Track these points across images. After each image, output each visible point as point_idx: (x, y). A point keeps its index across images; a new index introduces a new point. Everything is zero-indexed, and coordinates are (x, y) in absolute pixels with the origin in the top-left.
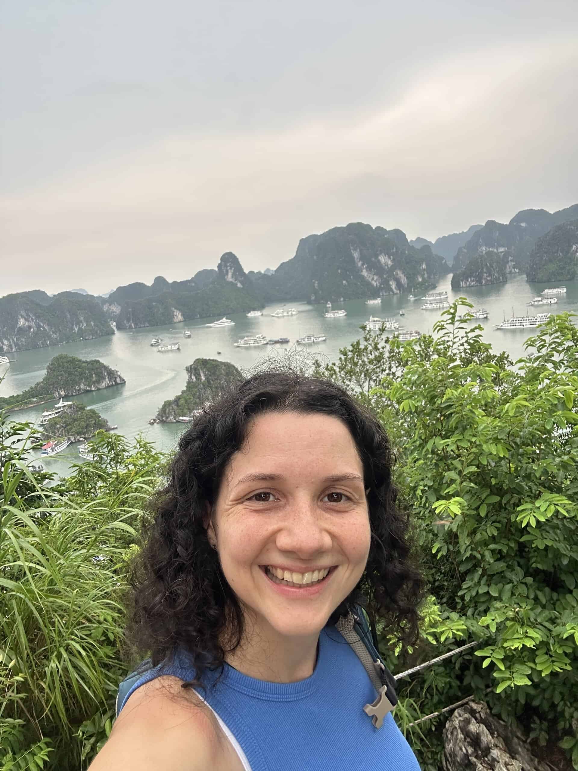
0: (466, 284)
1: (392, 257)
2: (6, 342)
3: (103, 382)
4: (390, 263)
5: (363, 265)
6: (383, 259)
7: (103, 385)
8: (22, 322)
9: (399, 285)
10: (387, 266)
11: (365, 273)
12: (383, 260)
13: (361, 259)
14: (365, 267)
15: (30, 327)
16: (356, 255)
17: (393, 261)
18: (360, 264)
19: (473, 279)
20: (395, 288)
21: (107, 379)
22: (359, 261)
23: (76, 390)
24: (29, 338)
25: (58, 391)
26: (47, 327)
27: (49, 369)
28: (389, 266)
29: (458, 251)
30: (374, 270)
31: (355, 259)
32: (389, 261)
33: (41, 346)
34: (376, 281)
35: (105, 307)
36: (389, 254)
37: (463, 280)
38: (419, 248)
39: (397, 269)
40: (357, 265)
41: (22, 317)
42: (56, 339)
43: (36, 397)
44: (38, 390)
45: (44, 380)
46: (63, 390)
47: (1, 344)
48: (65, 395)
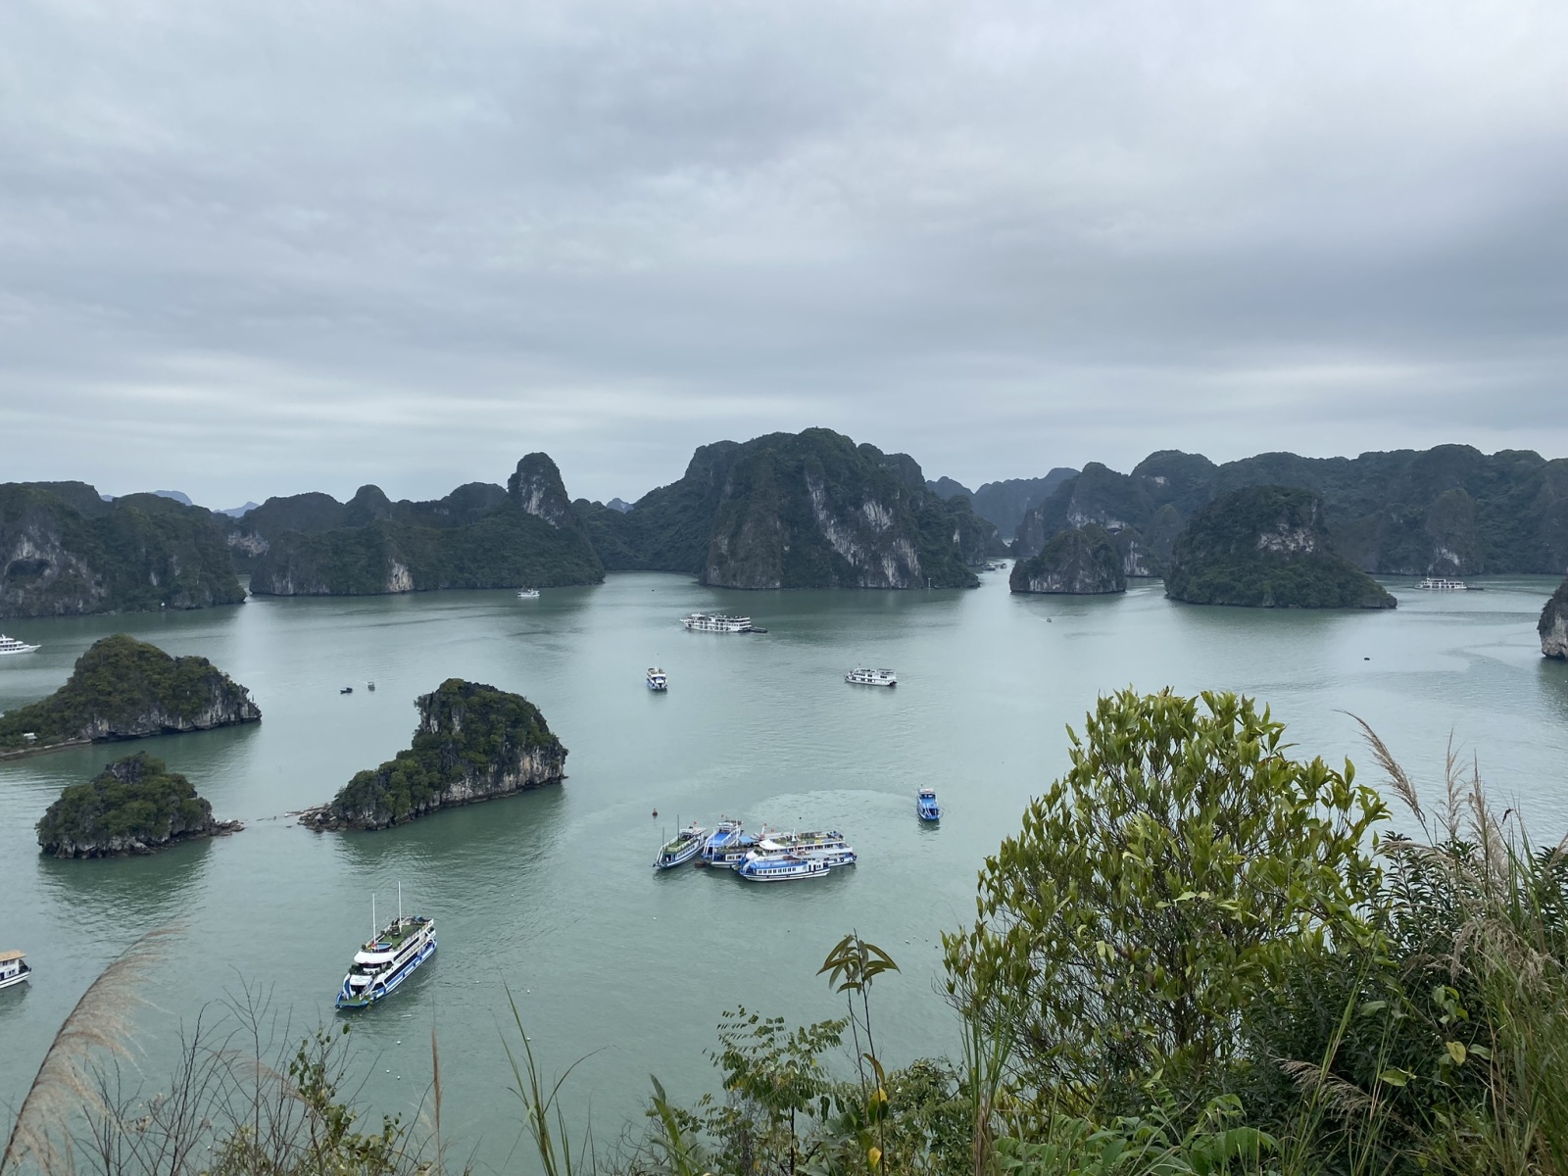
0: (1042, 585)
1: (891, 510)
3: (207, 712)
4: (886, 521)
5: (829, 518)
6: (871, 510)
7: (206, 719)
8: (26, 550)
9: (902, 570)
10: (881, 527)
11: (831, 535)
12: (873, 515)
13: (825, 506)
14: (832, 522)
16: (816, 496)
17: (895, 517)
19: (1055, 577)
20: (893, 575)
21: (218, 707)
22: (822, 509)
23: (139, 725)
24: (36, 589)
25: (93, 723)
26: (84, 570)
27: (82, 667)
28: (884, 528)
29: (1026, 516)
30: (851, 532)
31: (813, 503)
32: (885, 517)
33: (62, 611)
34: (854, 555)
35: (233, 540)
36: (886, 504)
37: (1035, 577)
38: (947, 500)
39: (900, 536)
40: (817, 516)
41: (29, 540)
42: (101, 599)
43: (36, 730)
44: (45, 714)
45: (62, 691)
46: (105, 721)
48: (110, 734)
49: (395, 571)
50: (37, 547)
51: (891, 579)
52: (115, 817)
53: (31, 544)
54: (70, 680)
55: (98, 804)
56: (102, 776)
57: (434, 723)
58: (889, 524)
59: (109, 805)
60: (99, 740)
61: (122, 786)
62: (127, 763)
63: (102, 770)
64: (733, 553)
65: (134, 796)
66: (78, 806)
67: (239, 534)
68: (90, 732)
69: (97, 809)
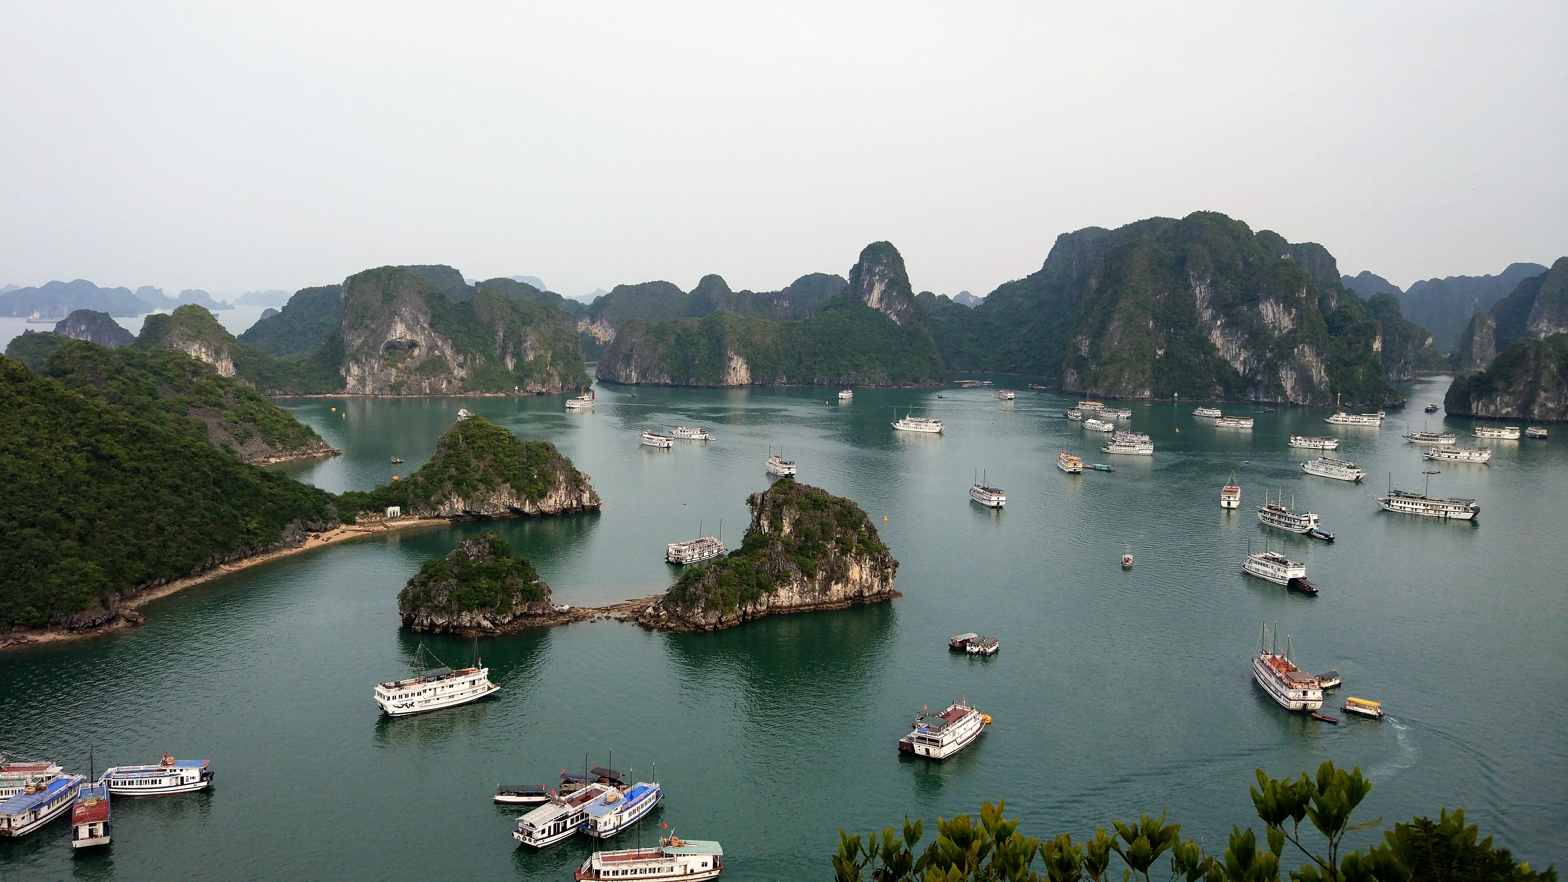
0: (1488, 408)
1: (1294, 311)
2: (355, 370)
3: (550, 497)
4: (1287, 323)
5: (1214, 318)
6: (1270, 312)
7: (550, 504)
8: (399, 332)
9: (1305, 381)
10: (1280, 330)
11: (1217, 338)
12: (1271, 316)
13: (1212, 304)
14: (1219, 323)
15: (413, 345)
16: (1200, 291)
17: (1299, 320)
18: (1207, 314)
19: (1507, 398)
20: (1293, 388)
22: (1207, 308)
23: (490, 505)
24: (407, 368)
25: (451, 500)
26: (448, 352)
28: (1284, 332)
29: (1473, 320)
30: (1242, 335)
31: (1196, 300)
32: (1287, 319)
34: (1244, 363)
35: (582, 326)
36: (1288, 302)
37: (1479, 397)
38: (1367, 298)
39: (1303, 342)
40: (1200, 314)
41: (402, 320)
42: (460, 381)
43: (403, 502)
44: (410, 488)
45: (425, 468)
46: (462, 499)
47: (343, 372)
48: (465, 512)
49: (733, 364)
50: (410, 328)
51: (1289, 392)
52: (466, 594)
53: (404, 326)
55: (452, 579)
56: (456, 554)
57: (765, 523)
58: (1291, 327)
59: (463, 581)
61: (473, 564)
64: (1095, 354)
65: (483, 574)
66: (435, 581)
67: (588, 321)
68: (448, 508)
69: (451, 585)
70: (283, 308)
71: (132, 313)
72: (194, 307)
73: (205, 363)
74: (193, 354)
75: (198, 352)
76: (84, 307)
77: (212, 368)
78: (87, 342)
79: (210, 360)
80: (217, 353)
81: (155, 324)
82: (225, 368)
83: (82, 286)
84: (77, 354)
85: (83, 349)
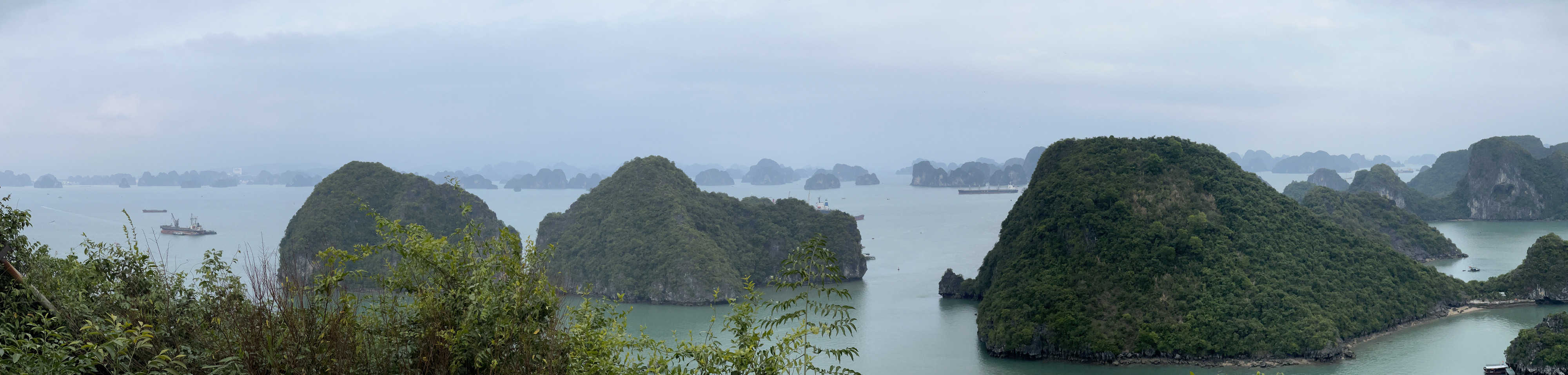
2: (1476, 204)
8: (1503, 179)
15: (1511, 187)
23: (1562, 294)
24: (1508, 203)
25: (1536, 290)
26: (1533, 191)
27: (1533, 253)
33: (1521, 217)
41: (1504, 172)
42: (1542, 211)
43: (1505, 291)
44: (1510, 280)
45: (1520, 267)
46: (1543, 290)
47: (1468, 204)
48: (1546, 298)
50: (1508, 176)
52: (1548, 354)
53: (1506, 174)
54: (1525, 261)
55: (1539, 343)
56: (1541, 325)
59: (1546, 345)
60: (1540, 302)
61: (1552, 334)
62: (1555, 318)
63: (1541, 322)
65: (1559, 341)
66: (1528, 343)
68: (1534, 295)
69: (1538, 347)
70: (1433, 165)
71: (1348, 170)
72: (1383, 165)
73: (1388, 200)
74: (1382, 195)
75: (1384, 193)
76: (1323, 167)
77: (1393, 202)
78: (1325, 187)
79: (1391, 198)
80: (1395, 193)
81: (1361, 177)
82: (1400, 203)
83: (1322, 154)
84: (1319, 194)
85: (1322, 192)
